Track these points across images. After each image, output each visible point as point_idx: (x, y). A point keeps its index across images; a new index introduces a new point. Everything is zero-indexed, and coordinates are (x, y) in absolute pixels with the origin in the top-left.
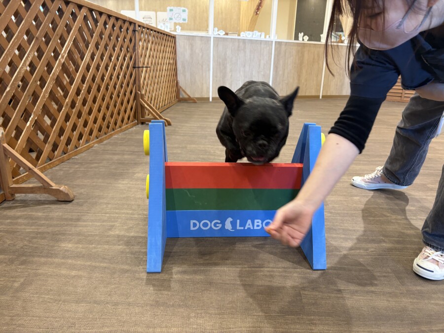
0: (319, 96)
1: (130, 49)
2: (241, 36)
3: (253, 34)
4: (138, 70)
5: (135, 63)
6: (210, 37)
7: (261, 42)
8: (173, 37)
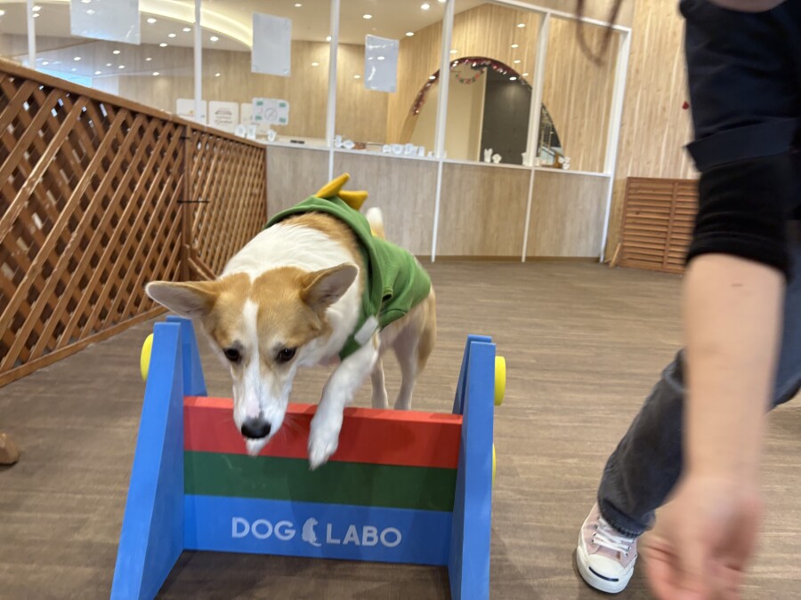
0: (520, 258)
1: (174, 170)
2: (384, 151)
3: (405, 149)
4: (188, 208)
5: (181, 194)
6: (328, 152)
7: (418, 162)
8: (261, 149)
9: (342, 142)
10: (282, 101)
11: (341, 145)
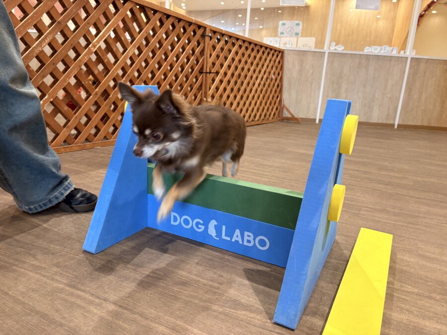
2: (366, 51)
3: (382, 49)
5: (202, 68)
6: (325, 52)
7: (391, 58)
8: (280, 52)
9: (336, 46)
10: (297, 22)
11: (334, 48)
